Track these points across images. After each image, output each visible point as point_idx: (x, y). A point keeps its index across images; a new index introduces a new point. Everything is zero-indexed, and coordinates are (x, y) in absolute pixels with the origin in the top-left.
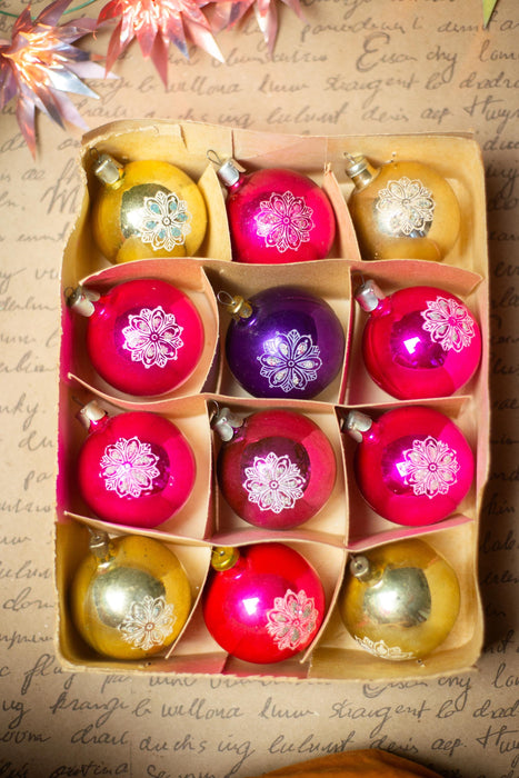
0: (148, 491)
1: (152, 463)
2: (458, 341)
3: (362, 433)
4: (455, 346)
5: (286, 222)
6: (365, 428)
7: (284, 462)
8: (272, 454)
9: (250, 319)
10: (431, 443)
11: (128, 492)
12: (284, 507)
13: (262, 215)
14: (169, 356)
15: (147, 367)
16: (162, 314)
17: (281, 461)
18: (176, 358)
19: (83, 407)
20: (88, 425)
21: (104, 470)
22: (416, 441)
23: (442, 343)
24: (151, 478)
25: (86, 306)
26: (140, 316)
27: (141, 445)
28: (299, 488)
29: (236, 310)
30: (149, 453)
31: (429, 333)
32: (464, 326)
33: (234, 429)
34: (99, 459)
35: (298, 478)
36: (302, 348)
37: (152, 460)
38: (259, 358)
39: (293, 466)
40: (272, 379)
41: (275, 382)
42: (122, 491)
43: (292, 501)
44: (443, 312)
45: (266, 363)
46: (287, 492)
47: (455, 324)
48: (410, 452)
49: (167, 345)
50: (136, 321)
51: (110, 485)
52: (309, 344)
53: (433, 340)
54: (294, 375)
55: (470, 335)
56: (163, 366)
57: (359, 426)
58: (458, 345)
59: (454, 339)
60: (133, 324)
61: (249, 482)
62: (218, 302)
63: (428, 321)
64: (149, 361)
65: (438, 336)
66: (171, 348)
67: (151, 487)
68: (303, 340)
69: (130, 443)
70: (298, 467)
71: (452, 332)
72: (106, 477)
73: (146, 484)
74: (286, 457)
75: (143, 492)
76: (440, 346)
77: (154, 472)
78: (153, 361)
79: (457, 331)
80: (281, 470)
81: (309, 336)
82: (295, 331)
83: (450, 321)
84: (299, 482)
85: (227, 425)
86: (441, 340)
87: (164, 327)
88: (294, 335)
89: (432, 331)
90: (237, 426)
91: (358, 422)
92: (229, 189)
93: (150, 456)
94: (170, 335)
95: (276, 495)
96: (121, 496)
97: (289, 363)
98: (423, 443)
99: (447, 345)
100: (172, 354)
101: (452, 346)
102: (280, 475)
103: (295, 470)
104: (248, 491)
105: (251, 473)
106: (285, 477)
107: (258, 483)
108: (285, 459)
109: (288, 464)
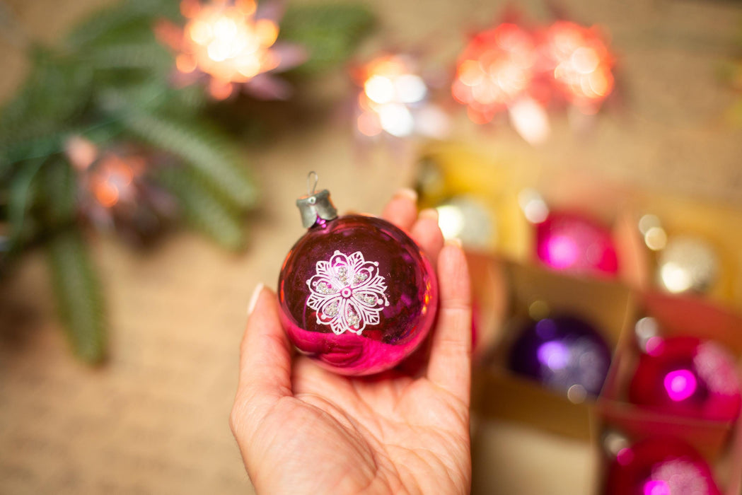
7: (371, 269)
8: (359, 253)
12: (346, 328)
17: (367, 266)
28: (377, 310)
35: (380, 296)
39: (380, 278)
43: (361, 324)
46: (360, 308)
61: (316, 279)
70: (386, 282)
74: (376, 264)
80: (363, 276)
84: (380, 302)
95: (343, 307)
102: (359, 282)
103: (380, 284)
104: (311, 290)
105: (323, 269)
106: (364, 288)
107: (327, 283)
108: (373, 265)
109: (374, 273)
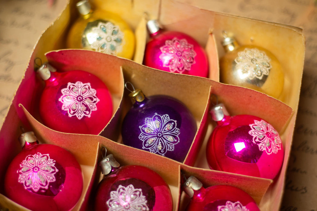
0: (44, 189)
1: (53, 172)
2: (270, 147)
3: (194, 190)
4: (267, 150)
5: (179, 54)
6: (196, 188)
7: (138, 193)
8: (131, 186)
9: (141, 103)
10: (239, 206)
11: (31, 186)
13: (165, 47)
14: (85, 113)
15: (70, 116)
16: (89, 88)
17: (136, 192)
18: (89, 116)
19: (24, 132)
20: (23, 144)
21: (21, 169)
22: (229, 202)
23: (260, 145)
24: (49, 181)
25: (46, 73)
26: (75, 85)
27: (49, 159)
29: (134, 95)
30: (53, 165)
31: (253, 137)
32: (275, 141)
33: (112, 168)
34: (21, 162)
35: (144, 206)
36: (169, 127)
37: (52, 170)
38: (140, 127)
39: (143, 197)
40: (145, 143)
41: (147, 145)
42: (27, 184)
44: (264, 128)
45: (144, 131)
47: (270, 137)
48: (223, 208)
49: (86, 106)
50: (72, 87)
51: (22, 179)
52: (174, 126)
53: (254, 141)
54: (160, 143)
55: (279, 148)
56: (80, 118)
57: (193, 186)
58: (269, 150)
59: (268, 145)
60: (69, 88)
61: (111, 201)
62: (125, 88)
63: (253, 130)
64: (72, 112)
65: (257, 140)
66: (88, 109)
67: (46, 187)
68: (170, 122)
69: (43, 156)
70: (147, 199)
71: (267, 140)
72: (21, 173)
73: (44, 184)
74: (140, 190)
75: (41, 189)
76: (258, 146)
77: (52, 178)
78: (74, 113)
79: (270, 141)
80: (134, 197)
81: (176, 121)
82: (167, 115)
83: (267, 134)
84: (144, 209)
85: (109, 164)
86: (259, 143)
87: (88, 94)
88: (166, 118)
89: (254, 136)
90: (115, 166)
91: (193, 182)
92: (150, 35)
93: (53, 168)
94: (90, 101)
96: (26, 188)
97: (158, 135)
98: (233, 204)
99: (262, 147)
100: (87, 112)
101: (265, 149)
102: (132, 200)
103: (143, 200)
104: (109, 206)
105: (114, 195)
106: (136, 203)
107: (117, 202)
108: (138, 191)
109: (140, 195)
